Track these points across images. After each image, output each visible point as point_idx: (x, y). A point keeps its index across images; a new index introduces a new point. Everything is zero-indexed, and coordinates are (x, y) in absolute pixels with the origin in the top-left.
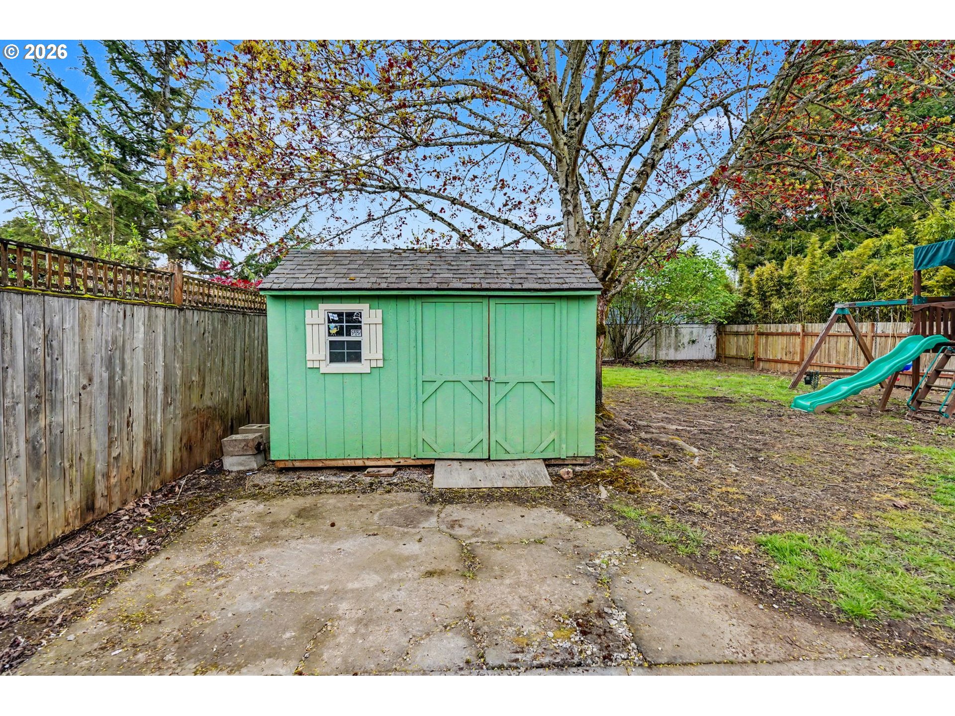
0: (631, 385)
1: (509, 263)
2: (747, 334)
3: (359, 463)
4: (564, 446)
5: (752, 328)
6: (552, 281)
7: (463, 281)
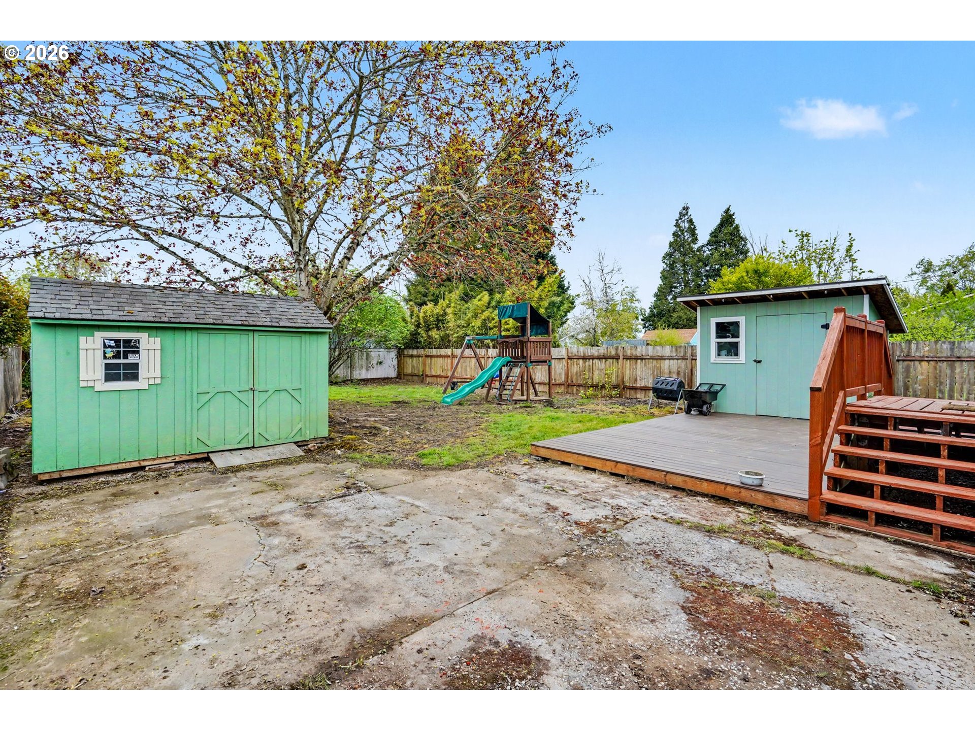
0: (336, 398)
1: (263, 305)
2: (419, 356)
3: (136, 465)
4: (308, 432)
5: (421, 352)
6: (299, 321)
7: (232, 318)
